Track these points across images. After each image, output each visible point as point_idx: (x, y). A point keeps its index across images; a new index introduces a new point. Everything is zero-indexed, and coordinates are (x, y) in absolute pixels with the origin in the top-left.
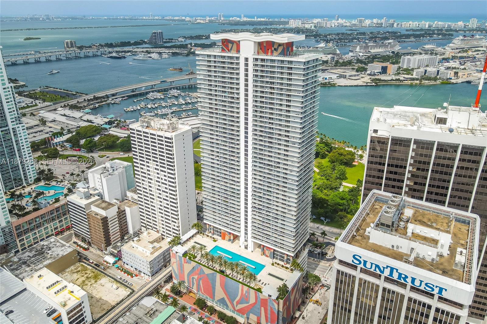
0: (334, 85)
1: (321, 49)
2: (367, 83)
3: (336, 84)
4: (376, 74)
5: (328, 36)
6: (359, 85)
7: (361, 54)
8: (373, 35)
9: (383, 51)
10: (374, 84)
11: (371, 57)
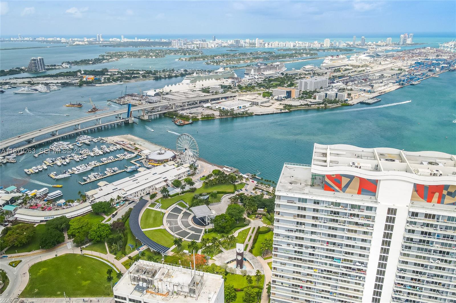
0: (251, 115)
1: (221, 74)
2: (281, 109)
3: (253, 113)
4: (283, 99)
5: (215, 58)
6: (274, 112)
7: (256, 77)
8: (254, 55)
9: (274, 73)
10: (287, 111)
11: (267, 80)
